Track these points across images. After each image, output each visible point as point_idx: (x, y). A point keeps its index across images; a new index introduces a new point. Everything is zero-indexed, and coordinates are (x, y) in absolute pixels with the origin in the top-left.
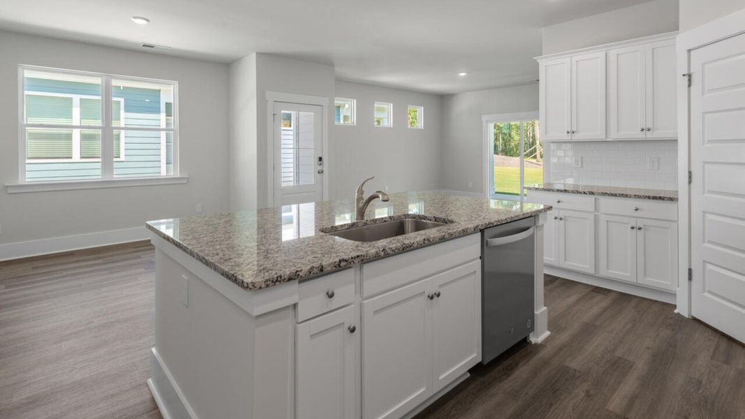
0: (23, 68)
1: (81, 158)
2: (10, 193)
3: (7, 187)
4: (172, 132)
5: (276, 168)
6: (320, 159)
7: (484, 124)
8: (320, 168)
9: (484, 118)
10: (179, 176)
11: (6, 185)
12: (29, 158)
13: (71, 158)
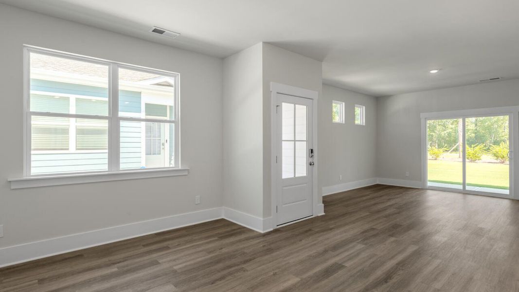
0: (30, 50)
1: (77, 149)
2: (13, 189)
3: (10, 182)
4: (173, 124)
5: (278, 160)
6: (312, 150)
7: (422, 121)
8: (311, 160)
9: (422, 115)
10: (180, 168)
11: (9, 180)
12: (35, 150)
13: (68, 149)
